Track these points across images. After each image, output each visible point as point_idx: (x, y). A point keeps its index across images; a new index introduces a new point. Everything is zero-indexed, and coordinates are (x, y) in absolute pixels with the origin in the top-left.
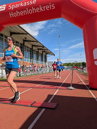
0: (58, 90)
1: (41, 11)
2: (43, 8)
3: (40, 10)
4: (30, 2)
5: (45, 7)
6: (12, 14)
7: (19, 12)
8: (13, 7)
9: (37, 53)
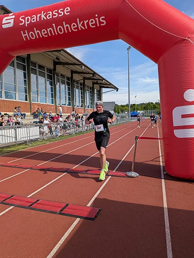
0: (110, 177)
1: (80, 29)
2: (83, 23)
3: (77, 28)
4: (58, 11)
5: (87, 21)
6: (27, 35)
7: (38, 31)
8: (28, 22)
9: (83, 87)
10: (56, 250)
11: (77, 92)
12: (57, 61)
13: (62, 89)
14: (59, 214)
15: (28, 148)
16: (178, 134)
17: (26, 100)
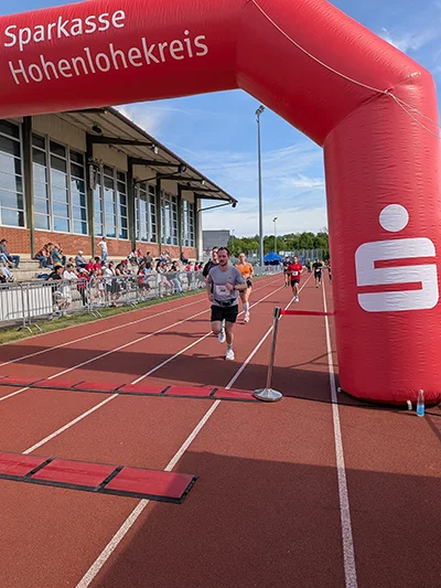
0: (218, 402)
1: (148, 63)
2: (156, 48)
3: (143, 59)
4: (97, 17)
5: (165, 44)
6: (22, 70)
7: (49, 63)
8: (24, 39)
9: (156, 196)
10: (91, 578)
11: (143, 208)
12: (95, 133)
13: (107, 199)
14: (99, 491)
15: (25, 338)
16: (368, 302)
17: (21, 224)
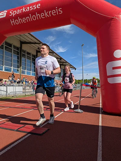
0: (62, 112)
1: (46, 17)
2: (48, 13)
4: (33, 6)
6: (14, 22)
7: (20, 19)
12: (38, 50)
